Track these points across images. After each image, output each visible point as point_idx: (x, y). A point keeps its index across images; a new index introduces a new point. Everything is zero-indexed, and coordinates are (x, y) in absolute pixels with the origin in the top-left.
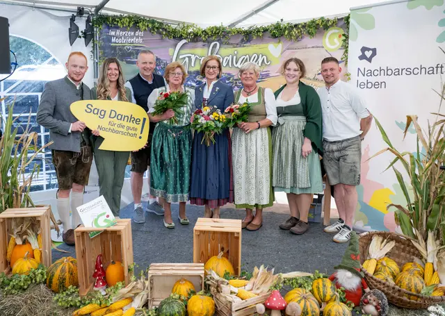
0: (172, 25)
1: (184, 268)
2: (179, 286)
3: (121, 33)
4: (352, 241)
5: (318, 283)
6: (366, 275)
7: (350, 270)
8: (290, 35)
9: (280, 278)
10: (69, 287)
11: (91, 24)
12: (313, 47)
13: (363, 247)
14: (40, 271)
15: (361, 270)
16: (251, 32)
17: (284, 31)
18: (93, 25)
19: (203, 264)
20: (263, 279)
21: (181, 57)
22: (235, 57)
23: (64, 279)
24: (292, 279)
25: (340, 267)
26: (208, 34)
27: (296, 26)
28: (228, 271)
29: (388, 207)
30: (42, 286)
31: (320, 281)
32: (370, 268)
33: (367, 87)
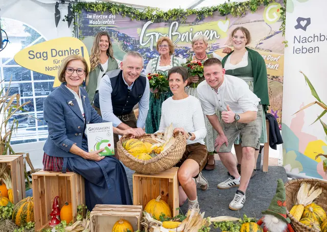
0: (139, 10)
1: (123, 209)
2: (118, 225)
3: (97, 16)
4: (279, 188)
5: (246, 227)
6: (292, 220)
7: (276, 215)
8: (235, 12)
9: (208, 222)
10: (29, 223)
11: (72, 10)
12: (255, 21)
13: (292, 193)
14: (6, 208)
15: (287, 216)
16: (203, 12)
17: (231, 10)
18: (74, 11)
19: (141, 207)
20: (193, 222)
21: (147, 35)
22: (191, 34)
23: (26, 216)
24: (222, 223)
25: (267, 213)
26: (168, 15)
27: (240, 4)
28: (164, 213)
29: (317, 156)
30: (8, 221)
31: (248, 225)
32: (296, 214)
33: (302, 52)
